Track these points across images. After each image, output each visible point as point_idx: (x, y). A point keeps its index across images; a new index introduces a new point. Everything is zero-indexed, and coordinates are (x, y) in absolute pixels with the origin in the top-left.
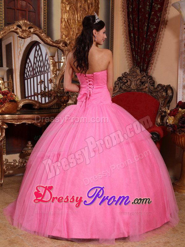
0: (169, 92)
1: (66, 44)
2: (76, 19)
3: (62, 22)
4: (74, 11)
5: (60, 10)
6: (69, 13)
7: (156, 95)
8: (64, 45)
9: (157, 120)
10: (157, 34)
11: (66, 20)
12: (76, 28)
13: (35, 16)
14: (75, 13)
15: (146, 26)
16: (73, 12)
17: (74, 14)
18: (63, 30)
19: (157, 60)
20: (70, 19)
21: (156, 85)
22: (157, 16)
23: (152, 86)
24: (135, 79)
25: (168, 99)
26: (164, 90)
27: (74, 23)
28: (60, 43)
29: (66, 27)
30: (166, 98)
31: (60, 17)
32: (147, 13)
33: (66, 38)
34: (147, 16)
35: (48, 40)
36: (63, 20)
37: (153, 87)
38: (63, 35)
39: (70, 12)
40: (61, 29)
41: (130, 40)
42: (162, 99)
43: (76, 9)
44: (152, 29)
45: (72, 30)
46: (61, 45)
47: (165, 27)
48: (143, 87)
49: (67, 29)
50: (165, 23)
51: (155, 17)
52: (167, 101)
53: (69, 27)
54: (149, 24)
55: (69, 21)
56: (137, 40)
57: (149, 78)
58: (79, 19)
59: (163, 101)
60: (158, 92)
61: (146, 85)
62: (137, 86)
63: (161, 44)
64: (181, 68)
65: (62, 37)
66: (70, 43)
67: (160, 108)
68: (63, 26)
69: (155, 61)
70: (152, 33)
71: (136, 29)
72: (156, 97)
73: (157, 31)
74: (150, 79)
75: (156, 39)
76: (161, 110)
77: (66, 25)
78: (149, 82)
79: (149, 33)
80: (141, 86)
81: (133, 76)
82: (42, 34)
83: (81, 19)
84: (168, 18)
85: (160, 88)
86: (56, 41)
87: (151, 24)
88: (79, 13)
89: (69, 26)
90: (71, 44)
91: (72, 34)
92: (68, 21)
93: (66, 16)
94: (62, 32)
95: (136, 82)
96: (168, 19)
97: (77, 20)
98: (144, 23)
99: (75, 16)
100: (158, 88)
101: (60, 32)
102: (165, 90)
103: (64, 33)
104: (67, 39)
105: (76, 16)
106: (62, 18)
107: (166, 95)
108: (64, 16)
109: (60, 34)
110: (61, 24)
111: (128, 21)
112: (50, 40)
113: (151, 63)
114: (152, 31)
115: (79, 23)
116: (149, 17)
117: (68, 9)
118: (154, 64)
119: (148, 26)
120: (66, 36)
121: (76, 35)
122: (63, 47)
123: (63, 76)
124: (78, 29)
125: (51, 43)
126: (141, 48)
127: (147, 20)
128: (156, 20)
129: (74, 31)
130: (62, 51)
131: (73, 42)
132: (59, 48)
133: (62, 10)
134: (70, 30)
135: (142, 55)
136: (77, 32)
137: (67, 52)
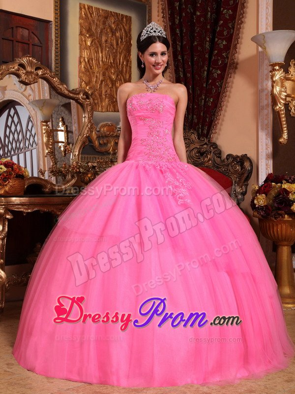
0: (247, 165)
1: (87, 96)
2: (101, 59)
3: (80, 63)
4: (97, 47)
5: (78, 45)
7: (225, 171)
8: (85, 97)
10: (223, 82)
11: (86, 60)
12: (100, 73)
13: (41, 53)
14: (98, 50)
15: (205, 70)
16: (96, 49)
17: (97, 52)
18: (82, 75)
19: (223, 120)
20: (92, 59)
21: (224, 156)
22: (222, 57)
23: (218, 157)
25: (246, 175)
26: (237, 163)
27: (97, 65)
28: (78, 94)
29: (87, 70)
30: (243, 174)
31: (78, 55)
32: (207, 53)
33: (87, 86)
34: (207, 56)
35: (63, 88)
36: (82, 60)
37: (219, 159)
38: (82, 82)
39: (92, 48)
40: (79, 73)
42: (235, 176)
43: (100, 45)
44: (215, 75)
45: (95, 76)
46: (81, 97)
47: (235, 73)
48: (204, 159)
49: (88, 73)
50: (235, 66)
51: (219, 58)
52: (244, 178)
53: (91, 71)
54: (211, 69)
55: (90, 61)
56: (191, 92)
57: (212, 146)
58: (104, 60)
59: (236, 178)
60: (228, 165)
61: (209, 156)
62: (193, 159)
63: (229, 97)
64: (262, 129)
65: (81, 85)
66: (92, 94)
67: (234, 189)
68: (83, 69)
69: (220, 121)
70: (214, 80)
71: (189, 75)
73: (223, 78)
74: (214, 148)
75: (221, 89)
76: (235, 191)
77: (86, 67)
78: (213, 151)
79: (210, 81)
80: (199, 159)
82: (53, 78)
83: (107, 60)
84: (238, 59)
85: (230, 160)
86: (73, 90)
87: (214, 68)
88: (104, 50)
89: (91, 68)
90: (93, 96)
91: (95, 80)
92: (88, 61)
93: (85, 54)
94: (80, 77)
96: (239, 61)
97: (102, 61)
98: (203, 67)
99: (98, 55)
100: (227, 159)
101: (78, 77)
102: (239, 162)
103: (84, 79)
104: (88, 88)
105: (100, 55)
106: (81, 57)
107: (241, 169)
108: (83, 53)
109: (78, 81)
110: (79, 66)
111: (174, 65)
112: (65, 88)
113: (216, 125)
114: (215, 78)
115: (104, 65)
116: (210, 57)
117: (89, 44)
118: (219, 126)
119: (208, 71)
120: (87, 84)
121: (100, 83)
122: (83, 99)
123: (84, 143)
124: (104, 74)
125: (66, 92)
126: (200, 103)
127: (207, 62)
128: (220, 62)
129: (98, 76)
130: (82, 105)
131: (96, 93)
132: (77, 101)
133: (81, 45)
134: (92, 75)
135: (200, 113)
136: (101, 78)
137: (89, 108)
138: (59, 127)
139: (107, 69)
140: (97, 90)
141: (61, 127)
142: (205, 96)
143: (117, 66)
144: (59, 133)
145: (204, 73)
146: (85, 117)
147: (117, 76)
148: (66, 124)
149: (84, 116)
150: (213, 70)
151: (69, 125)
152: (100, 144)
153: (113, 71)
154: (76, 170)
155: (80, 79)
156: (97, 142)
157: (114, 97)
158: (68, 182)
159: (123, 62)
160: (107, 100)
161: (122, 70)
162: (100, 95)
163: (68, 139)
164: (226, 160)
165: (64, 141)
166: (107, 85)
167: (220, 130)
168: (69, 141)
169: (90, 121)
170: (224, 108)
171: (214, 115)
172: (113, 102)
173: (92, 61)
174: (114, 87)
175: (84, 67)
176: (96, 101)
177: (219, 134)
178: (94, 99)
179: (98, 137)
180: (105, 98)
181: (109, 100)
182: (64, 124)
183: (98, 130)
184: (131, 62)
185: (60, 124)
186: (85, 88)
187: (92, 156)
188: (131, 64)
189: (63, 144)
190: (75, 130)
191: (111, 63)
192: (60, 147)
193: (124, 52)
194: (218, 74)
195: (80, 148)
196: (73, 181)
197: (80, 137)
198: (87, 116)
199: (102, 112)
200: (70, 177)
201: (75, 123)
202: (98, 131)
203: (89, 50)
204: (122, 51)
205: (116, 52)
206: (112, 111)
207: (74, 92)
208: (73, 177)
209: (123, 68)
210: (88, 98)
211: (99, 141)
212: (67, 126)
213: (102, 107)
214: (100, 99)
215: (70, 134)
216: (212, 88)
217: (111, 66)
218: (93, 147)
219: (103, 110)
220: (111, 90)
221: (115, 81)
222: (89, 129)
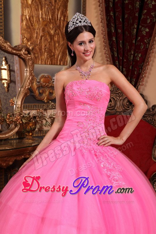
1: (29, 51)
2: (40, 16)
3: (22, 20)
4: (38, 5)
5: (20, 4)
6: (31, 8)
7: (150, 119)
8: (26, 52)
9: (153, 152)
10: (150, 40)
11: (28, 17)
12: (40, 29)
14: (38, 7)
15: (135, 28)
16: (37, 7)
17: (37, 10)
18: (24, 32)
19: (150, 74)
20: (33, 16)
22: (151, 16)
24: (121, 98)
27: (37, 22)
28: (21, 50)
29: (28, 27)
31: (20, 14)
32: (137, 12)
33: (28, 42)
34: (137, 15)
35: (6, 45)
36: (24, 18)
38: (24, 39)
39: (33, 7)
40: (21, 30)
41: (109, 44)
43: (40, 3)
44: (144, 33)
45: (36, 32)
46: (23, 53)
49: (29, 30)
51: (148, 17)
53: (32, 28)
54: (140, 27)
55: (31, 18)
56: (121, 47)
58: (43, 17)
62: (124, 108)
65: (23, 41)
66: (33, 49)
68: (25, 26)
69: (147, 75)
71: (120, 31)
72: (152, 122)
75: (149, 45)
77: (28, 25)
79: (139, 38)
80: (129, 107)
81: (118, 94)
83: (46, 16)
86: (16, 46)
87: (143, 26)
88: (43, 8)
89: (32, 25)
90: (34, 51)
91: (35, 36)
92: (30, 19)
93: (27, 13)
94: (22, 34)
95: (122, 101)
97: (42, 17)
98: (133, 24)
99: (38, 13)
100: (153, 109)
101: (20, 34)
103: (26, 35)
104: (29, 44)
105: (40, 12)
106: (22, 15)
108: (25, 12)
109: (20, 37)
110: (21, 23)
111: (107, 19)
112: (9, 46)
113: (143, 78)
114: (143, 35)
115: (44, 21)
116: (140, 16)
117: (30, 3)
118: (145, 79)
119: (138, 29)
120: (28, 40)
121: (40, 38)
122: (25, 55)
123: (26, 94)
124: (43, 30)
125: (10, 49)
126: (129, 58)
127: (137, 21)
128: (149, 21)
129: (38, 32)
130: (24, 60)
131: (36, 47)
132: (20, 56)
133: (22, 4)
134: (33, 32)
135: (129, 67)
136: (41, 34)
137: (30, 62)
138: (2, 65)
139: (46, 25)
140: (37, 45)
141: (4, 65)
142: (134, 51)
143: (55, 21)
144: (3, 71)
145: (133, 31)
146: (27, 70)
147: (55, 31)
148: (9, 63)
149: (25, 70)
150: (141, 28)
151: (11, 65)
152: (40, 93)
153: (51, 27)
154: (19, 122)
155: (22, 36)
156: (37, 92)
157: (52, 52)
158: (12, 130)
159: (61, 18)
160: (46, 54)
161: (60, 25)
162: (40, 49)
163: (10, 77)
164: (151, 110)
165: (7, 78)
166: (46, 39)
167: (147, 82)
168: (12, 79)
169: (31, 75)
170: (151, 63)
171: (142, 69)
172: (51, 56)
173: (33, 18)
174: (52, 41)
175: (26, 25)
176: (37, 55)
177: (146, 86)
178: (34, 54)
179: (39, 87)
180: (45, 52)
181: (48, 55)
182: (7, 63)
183: (38, 80)
184: (67, 17)
185: (4, 63)
186: (27, 44)
187: (33, 104)
188: (67, 19)
189: (6, 81)
190: (17, 70)
191: (50, 19)
192: (4, 84)
193: (61, 8)
194: (146, 32)
195: (22, 99)
196: (17, 129)
197: (22, 89)
198: (28, 70)
199: (42, 64)
200: (13, 126)
201: (17, 63)
202: (38, 82)
203: (30, 8)
204: (59, 8)
205: (55, 8)
206: (49, 64)
207: (16, 48)
208: (16, 126)
209: (60, 23)
210: (29, 53)
211: (39, 91)
212: (9, 66)
213: (42, 59)
214: (40, 52)
215: (12, 73)
216: (140, 45)
217: (50, 22)
218: (34, 97)
219: (43, 63)
220: (49, 44)
221: (54, 36)
222: (31, 81)
